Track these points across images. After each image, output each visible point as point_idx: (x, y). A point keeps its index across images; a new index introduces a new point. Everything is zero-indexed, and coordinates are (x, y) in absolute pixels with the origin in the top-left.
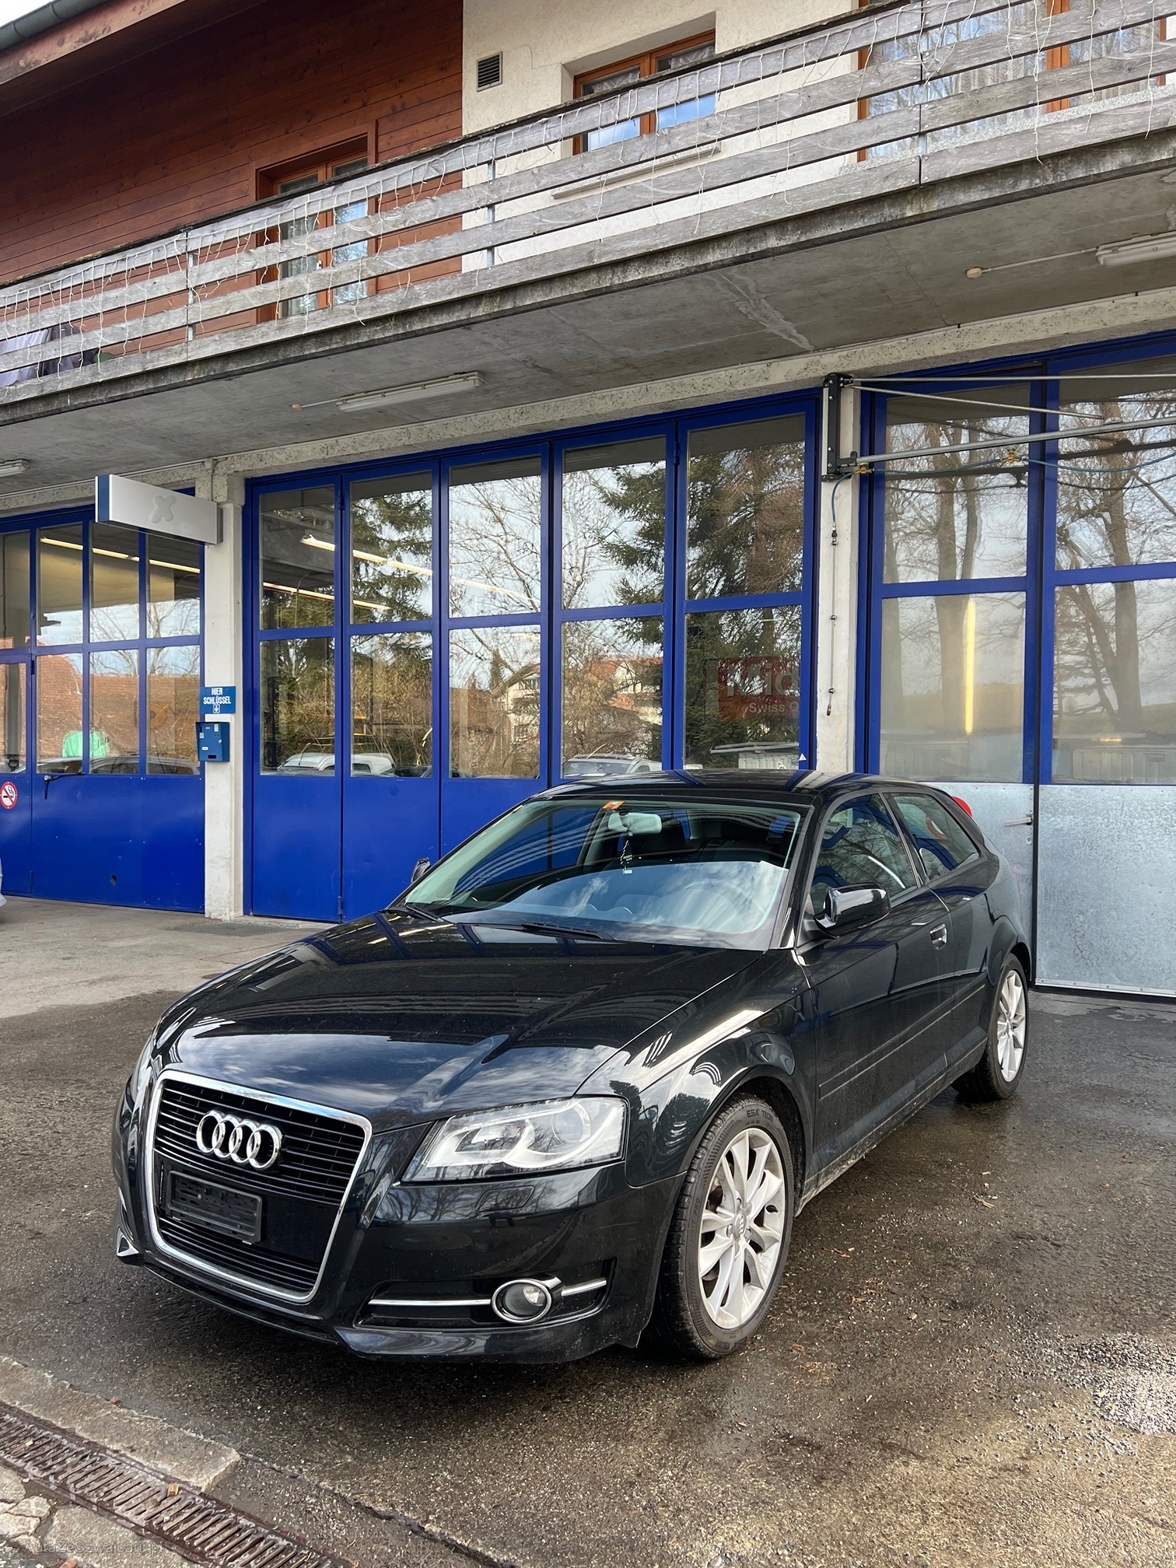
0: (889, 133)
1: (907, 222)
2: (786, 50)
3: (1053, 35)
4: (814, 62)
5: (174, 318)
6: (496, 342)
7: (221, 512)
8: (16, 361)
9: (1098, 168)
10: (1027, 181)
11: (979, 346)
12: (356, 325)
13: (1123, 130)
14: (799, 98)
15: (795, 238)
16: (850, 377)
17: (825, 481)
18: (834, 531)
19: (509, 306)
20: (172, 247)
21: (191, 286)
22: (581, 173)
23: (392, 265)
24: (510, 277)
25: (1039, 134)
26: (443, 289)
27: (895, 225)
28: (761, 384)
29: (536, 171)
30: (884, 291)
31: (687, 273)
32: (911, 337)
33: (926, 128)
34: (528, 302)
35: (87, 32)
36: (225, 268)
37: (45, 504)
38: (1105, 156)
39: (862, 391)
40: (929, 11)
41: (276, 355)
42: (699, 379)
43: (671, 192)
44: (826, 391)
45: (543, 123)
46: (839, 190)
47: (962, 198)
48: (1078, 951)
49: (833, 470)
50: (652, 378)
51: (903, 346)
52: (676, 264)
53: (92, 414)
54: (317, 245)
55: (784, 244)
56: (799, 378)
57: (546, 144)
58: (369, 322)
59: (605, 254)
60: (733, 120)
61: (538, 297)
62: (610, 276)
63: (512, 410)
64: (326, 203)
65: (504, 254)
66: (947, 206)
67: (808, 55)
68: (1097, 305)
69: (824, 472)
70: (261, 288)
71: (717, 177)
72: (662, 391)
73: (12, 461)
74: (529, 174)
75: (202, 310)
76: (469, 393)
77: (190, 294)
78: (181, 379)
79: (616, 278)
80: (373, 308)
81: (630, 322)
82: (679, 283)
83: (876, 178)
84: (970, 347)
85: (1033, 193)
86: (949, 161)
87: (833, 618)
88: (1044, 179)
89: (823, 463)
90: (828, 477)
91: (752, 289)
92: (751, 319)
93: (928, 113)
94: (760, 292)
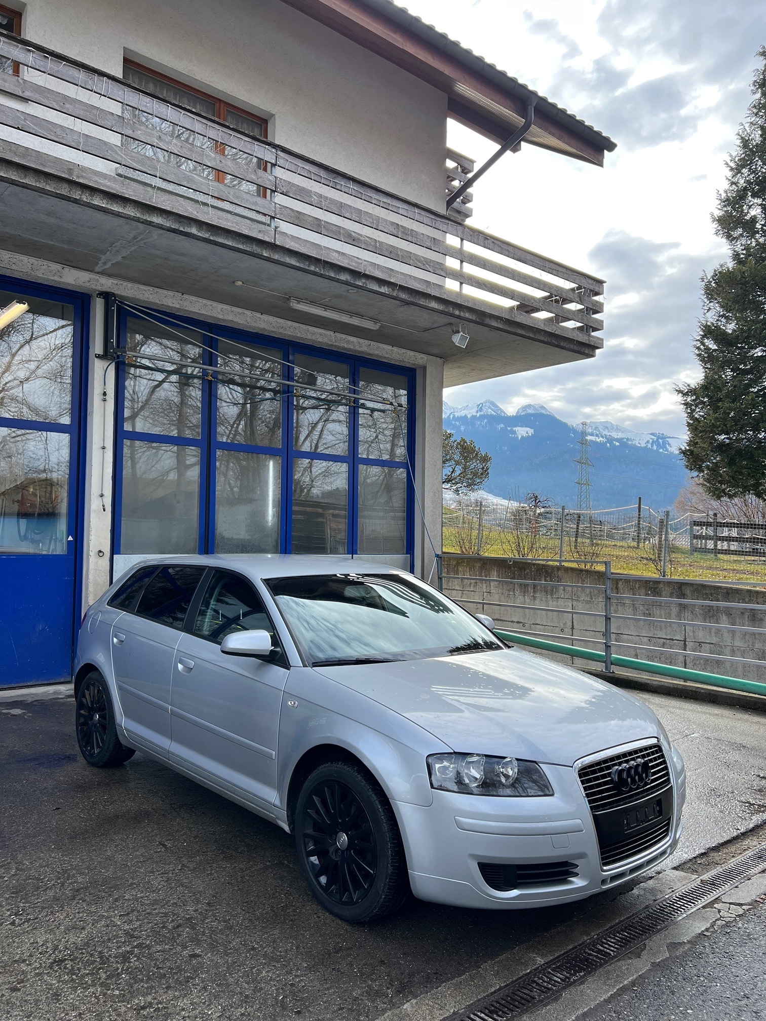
15: (207, 235)
17: (96, 357)
18: (105, 392)
27: (257, 256)
28: (56, 278)
31: (138, 220)
32: (156, 289)
43: (135, 164)
44: (99, 300)
49: (112, 354)
51: (151, 292)
52: (130, 211)
55: (201, 235)
59: (82, 177)
62: (80, 192)
66: (281, 260)
68: (245, 312)
69: (98, 352)
79: (82, 196)
82: (122, 221)
83: (255, 228)
84: (187, 309)
85: (314, 273)
86: (287, 240)
87: (104, 448)
88: (320, 270)
89: (97, 346)
90: (103, 357)
91: (145, 241)
92: (110, 249)
93: (279, 209)
94: (145, 243)
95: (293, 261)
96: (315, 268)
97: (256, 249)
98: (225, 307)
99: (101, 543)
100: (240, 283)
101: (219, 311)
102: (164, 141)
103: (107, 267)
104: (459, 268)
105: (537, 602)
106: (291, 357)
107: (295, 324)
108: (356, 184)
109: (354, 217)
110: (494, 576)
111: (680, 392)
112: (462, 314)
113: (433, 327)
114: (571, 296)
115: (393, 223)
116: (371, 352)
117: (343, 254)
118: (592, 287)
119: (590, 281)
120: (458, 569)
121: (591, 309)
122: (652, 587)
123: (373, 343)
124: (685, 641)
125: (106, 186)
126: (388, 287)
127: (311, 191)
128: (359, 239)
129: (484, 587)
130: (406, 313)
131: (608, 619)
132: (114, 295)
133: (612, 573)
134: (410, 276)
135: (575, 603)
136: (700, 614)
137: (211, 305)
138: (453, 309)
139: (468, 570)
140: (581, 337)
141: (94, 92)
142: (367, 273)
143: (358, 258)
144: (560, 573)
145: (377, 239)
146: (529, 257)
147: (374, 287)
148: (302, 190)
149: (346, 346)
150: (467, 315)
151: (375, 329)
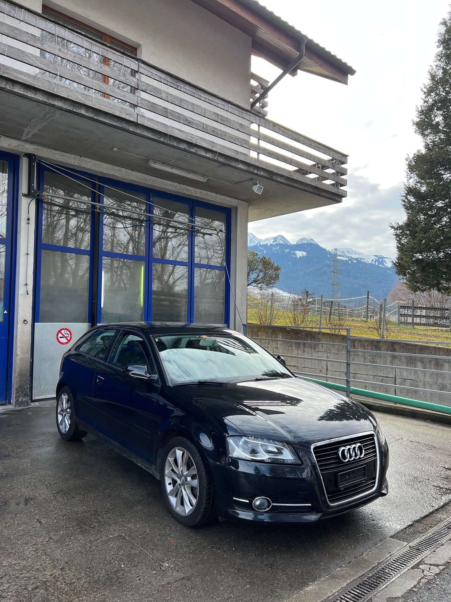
1: (129, 131)
9: (179, 146)
11: (86, 167)
13: (187, 139)
15: (92, 115)
18: (29, 218)
27: (125, 130)
30: (85, 140)
31: (44, 103)
38: (181, 143)
40: (140, 67)
46: (112, 109)
47: (146, 134)
49: (33, 194)
52: (40, 97)
56: (15, 148)
66: (141, 133)
68: (121, 169)
69: (25, 192)
79: (8, 86)
82: (35, 103)
83: (124, 112)
84: (83, 166)
85: (163, 143)
86: (146, 120)
87: (28, 254)
88: (167, 141)
89: (24, 188)
90: (28, 195)
91: (51, 119)
92: (29, 124)
93: (140, 101)
94: (52, 120)
95: (149, 135)
96: (164, 140)
97: (125, 126)
98: (108, 165)
99: (26, 315)
100: (116, 149)
101: (104, 168)
102: (63, 53)
103: (29, 136)
104: (257, 143)
105: (306, 354)
106: (151, 199)
107: (154, 178)
108: (190, 87)
109: (189, 108)
110: (280, 338)
111: (392, 227)
112: (259, 173)
113: (241, 181)
114: (327, 164)
115: (215, 113)
116: (203, 197)
117: (182, 131)
118: (340, 159)
119: (339, 155)
120: (258, 334)
121: (339, 172)
122: (375, 344)
123: (204, 191)
124: (395, 378)
125: (23, 80)
126: (212, 154)
127: (161, 90)
128: (192, 122)
129: (274, 345)
130: (223, 172)
131: (348, 364)
132: (34, 155)
133: (351, 336)
134: (226, 147)
135: (328, 355)
136: (405, 362)
137: (99, 164)
138: (253, 169)
139: (264, 334)
140: (334, 190)
141: (16, 18)
142: (198, 144)
143: (192, 134)
144: (319, 336)
145: (205, 123)
146: (301, 138)
147: (203, 153)
148: (155, 89)
149: (187, 193)
150: (262, 173)
151: (204, 181)
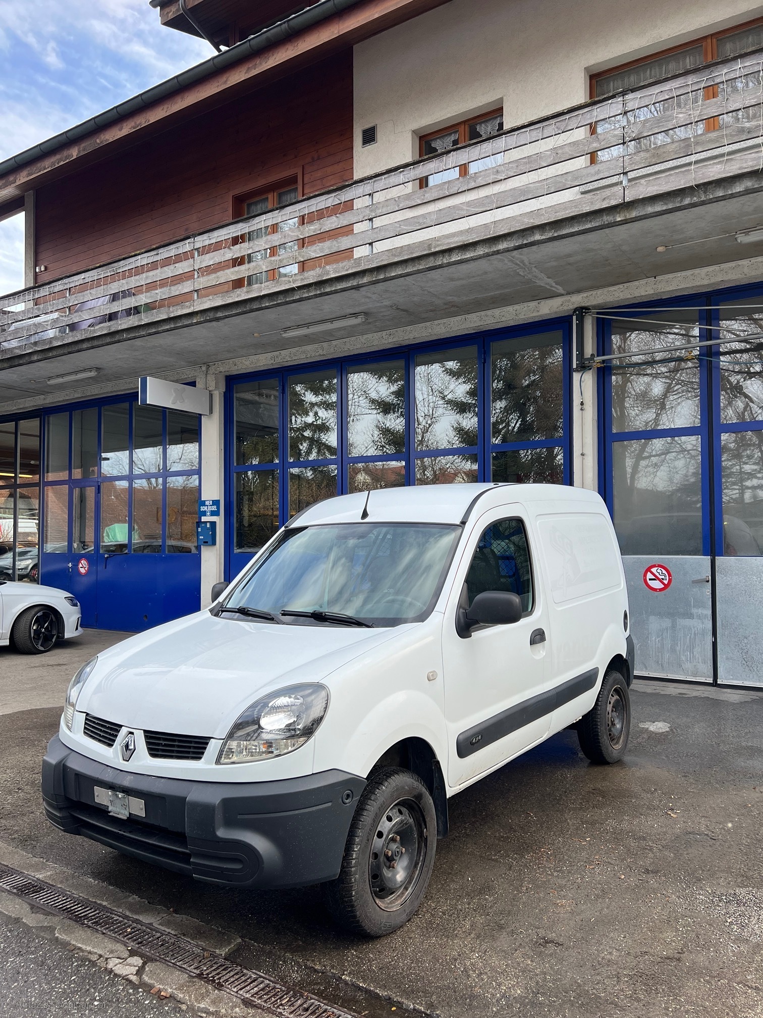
0: (605, 174)
1: (617, 224)
2: (543, 127)
3: (702, 113)
4: (560, 133)
5: (186, 287)
6: (374, 297)
7: (211, 396)
8: (94, 313)
9: (732, 190)
10: (689, 199)
11: (668, 289)
12: (293, 289)
13: (746, 168)
14: (550, 155)
15: (551, 234)
16: (590, 309)
17: (575, 371)
18: (582, 402)
19: (382, 277)
20: (186, 246)
21: (196, 268)
22: (423, 200)
23: (313, 254)
24: (382, 260)
25: (695, 172)
26: (343, 268)
27: (610, 225)
28: (535, 314)
29: (397, 199)
30: (607, 260)
31: (487, 255)
32: (626, 285)
33: (627, 169)
34: (393, 274)
35: (135, 123)
36: (216, 258)
37: (107, 393)
38: (735, 183)
39: (597, 317)
40: (627, 101)
41: (246, 307)
42: (497, 312)
43: (477, 210)
44: (574, 317)
45: (401, 172)
46: (576, 207)
47: (650, 209)
48: (744, 662)
49: (580, 365)
50: (469, 312)
51: (621, 290)
52: (480, 251)
53: (138, 342)
54: (269, 243)
55: (544, 238)
56: (558, 310)
57: (403, 184)
58: (300, 288)
59: (438, 245)
60: (512, 167)
61: (399, 271)
62: (441, 258)
63: (384, 333)
64: (274, 219)
65: (379, 247)
66: (640, 214)
67: (556, 130)
68: (740, 263)
69: (575, 366)
70: (237, 268)
71: (503, 201)
72: (475, 319)
73: (90, 370)
74: (393, 201)
75: (203, 282)
76: (359, 324)
77: (196, 273)
78: (189, 322)
79: (444, 259)
80: (302, 279)
81: (454, 283)
85: (693, 205)
86: (640, 189)
88: (701, 197)
89: (574, 360)
90: (577, 369)
93: (629, 161)
95: (659, 207)
97: (607, 219)
98: (711, 268)
100: (662, 248)
132: (581, 308)
148: (660, 119)
